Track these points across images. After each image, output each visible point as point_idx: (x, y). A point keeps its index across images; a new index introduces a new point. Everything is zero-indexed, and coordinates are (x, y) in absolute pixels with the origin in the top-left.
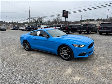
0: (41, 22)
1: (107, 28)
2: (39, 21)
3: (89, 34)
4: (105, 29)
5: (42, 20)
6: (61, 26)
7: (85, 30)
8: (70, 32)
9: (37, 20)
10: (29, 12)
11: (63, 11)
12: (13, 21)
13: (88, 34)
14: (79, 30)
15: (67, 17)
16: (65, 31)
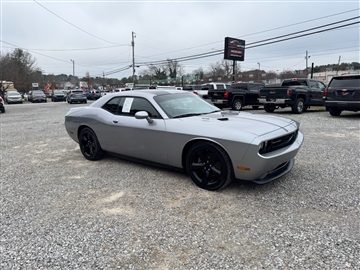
0: (173, 75)
1: (350, 92)
2: (168, 73)
3: (297, 113)
4: (344, 98)
5: (178, 69)
6: (215, 88)
7: (282, 101)
8: (238, 107)
9: (162, 71)
10: (133, 45)
11: (227, 40)
12: (88, 74)
13: (295, 112)
14: (263, 100)
15: (242, 59)
16: (220, 101)
